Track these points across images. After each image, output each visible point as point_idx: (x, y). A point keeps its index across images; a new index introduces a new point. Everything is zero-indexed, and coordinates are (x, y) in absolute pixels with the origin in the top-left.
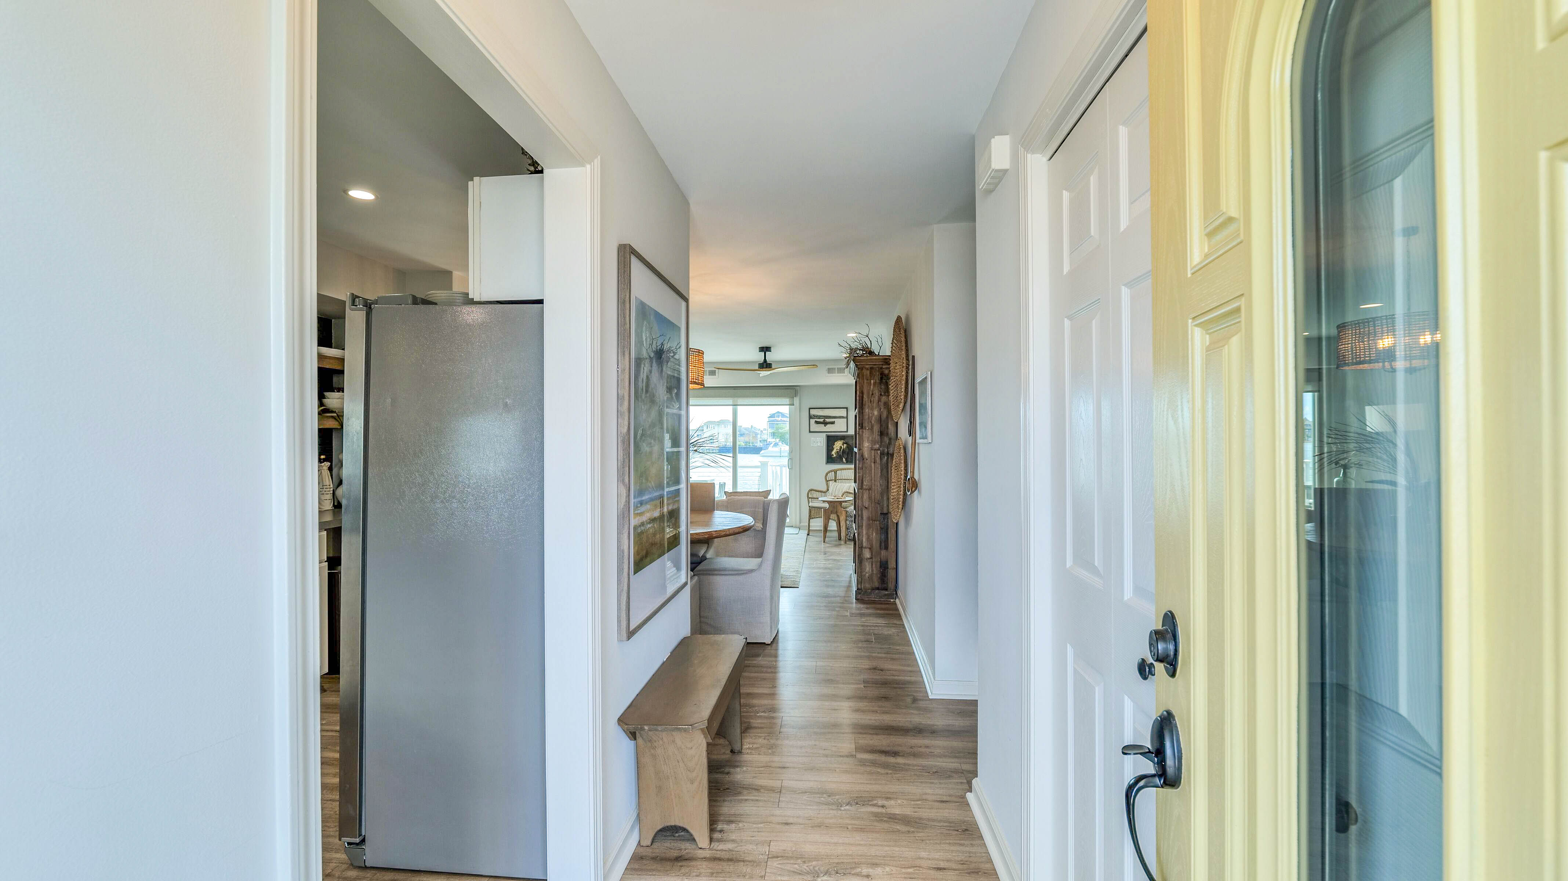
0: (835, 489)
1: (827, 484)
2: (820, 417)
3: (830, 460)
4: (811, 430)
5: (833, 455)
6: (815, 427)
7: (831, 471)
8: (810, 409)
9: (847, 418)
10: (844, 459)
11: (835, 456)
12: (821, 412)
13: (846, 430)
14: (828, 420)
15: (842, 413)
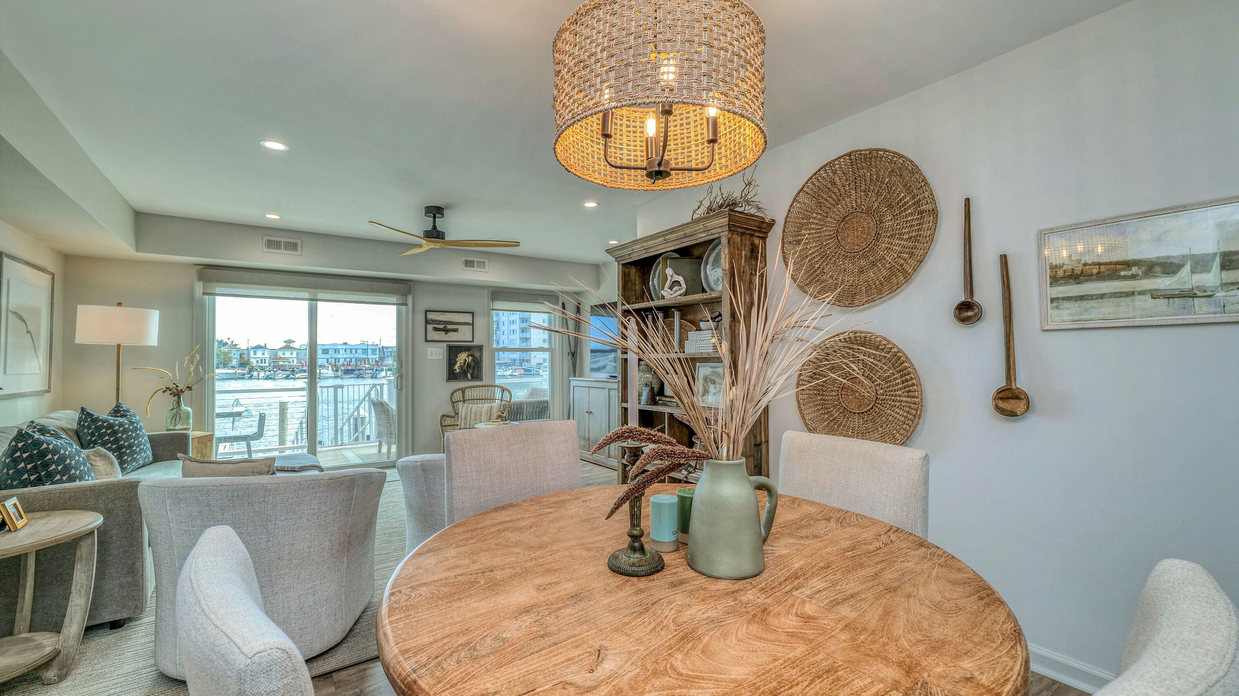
0: (469, 413)
1: (454, 407)
2: (439, 322)
3: (452, 376)
4: (428, 339)
5: (456, 370)
6: (432, 335)
7: (458, 390)
8: (426, 311)
9: (473, 324)
10: (469, 375)
11: (458, 371)
12: (441, 316)
13: (471, 340)
14: (449, 327)
15: (468, 318)
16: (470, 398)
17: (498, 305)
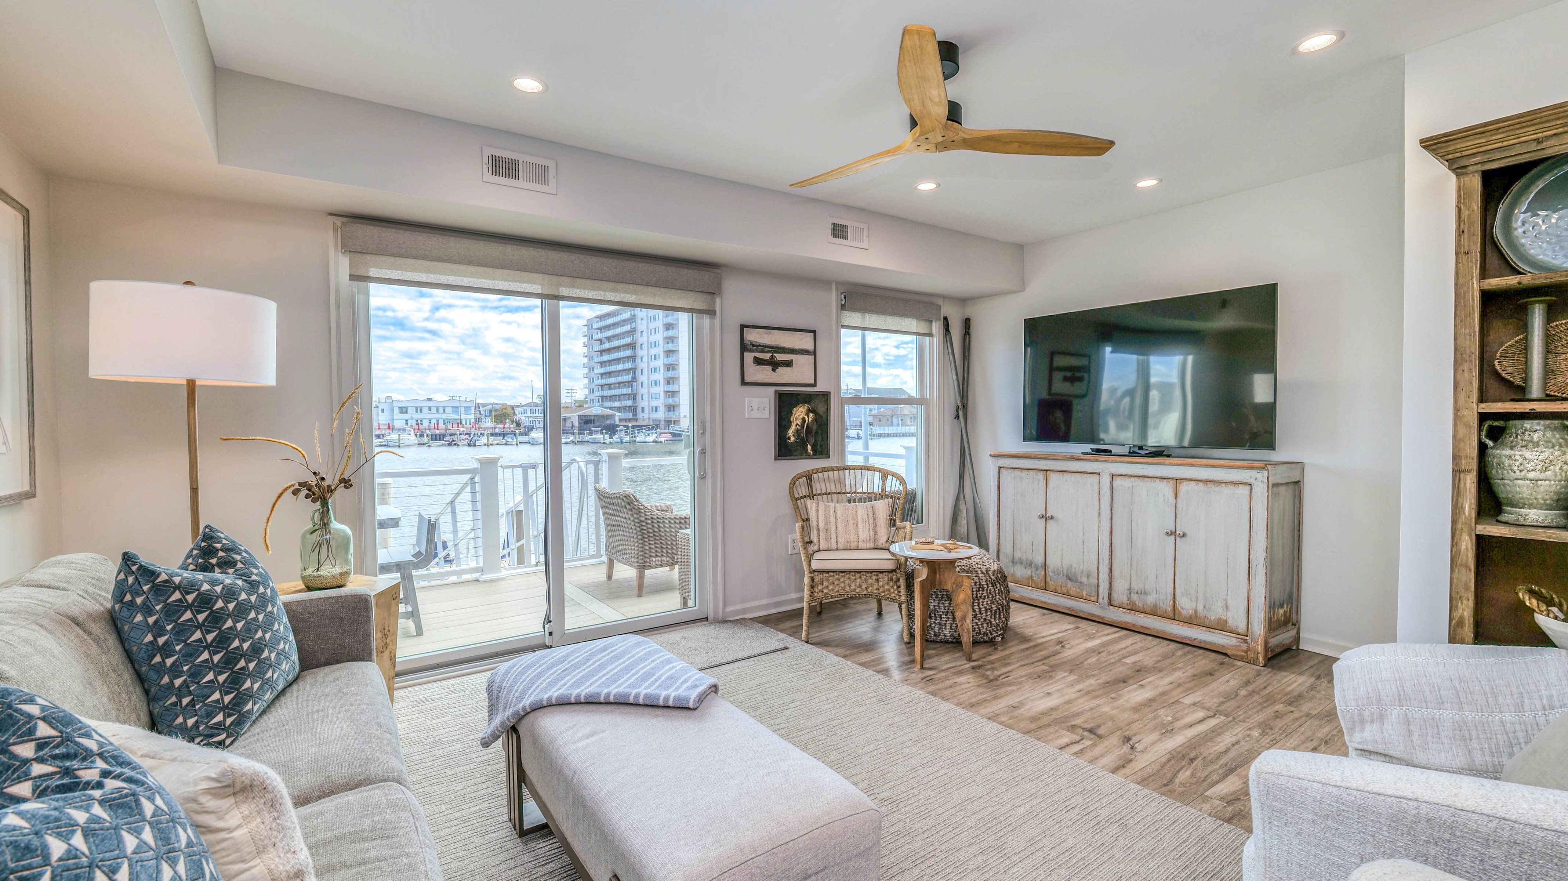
1: (797, 508)
2: (762, 348)
4: (747, 379)
5: (789, 438)
6: (756, 373)
7: (800, 476)
8: (743, 327)
9: (814, 353)
10: (809, 447)
11: (792, 440)
12: (766, 336)
13: (812, 382)
14: (780, 357)
15: (804, 342)
16: (824, 491)
17: (853, 318)
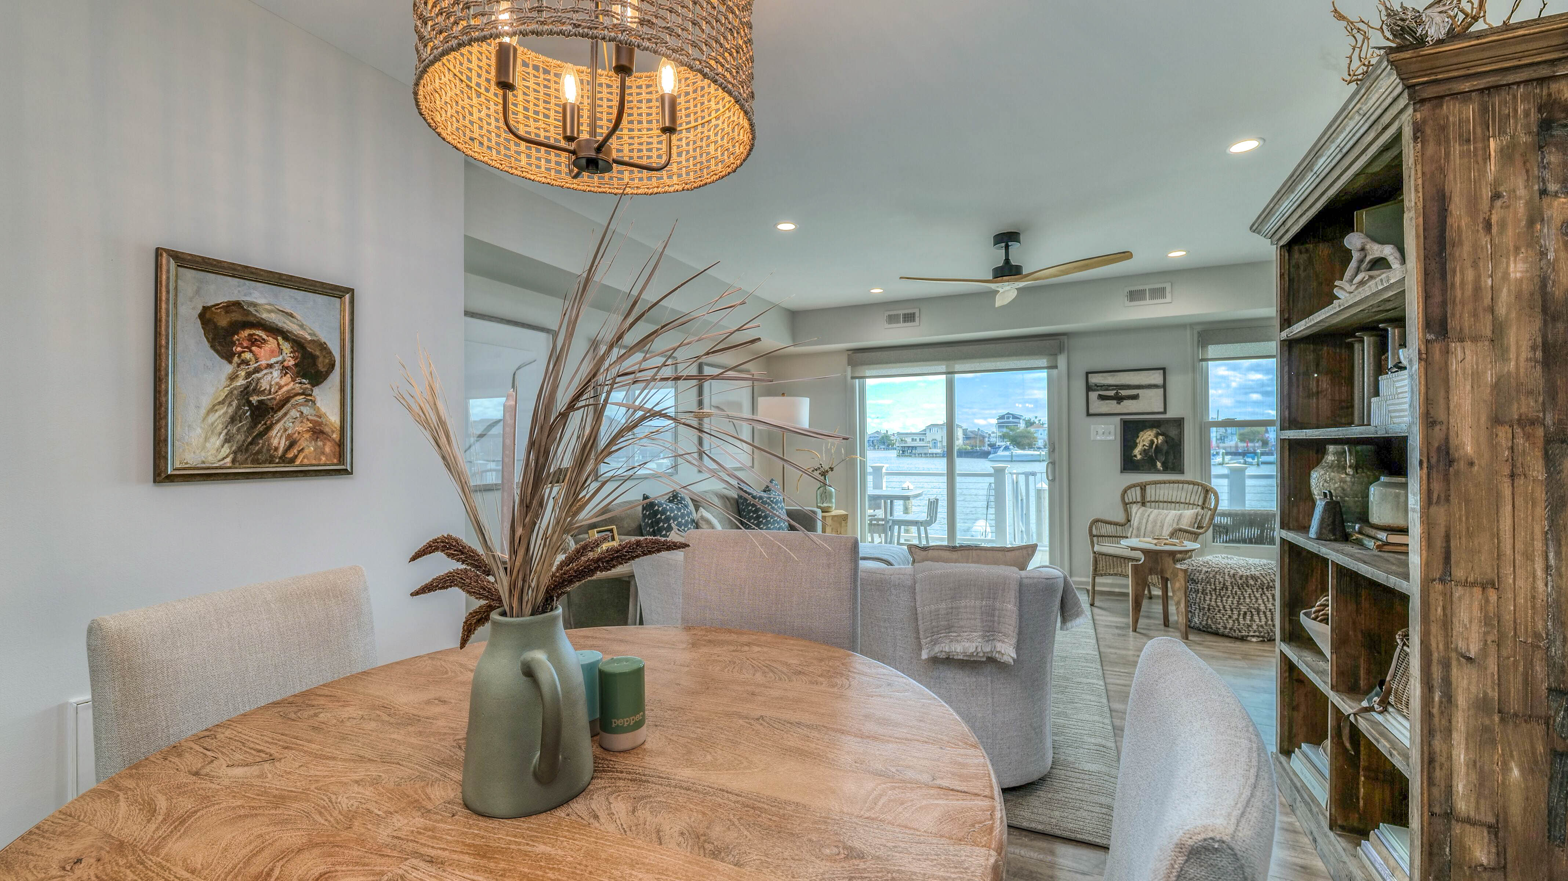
0: (1144, 521)
1: (1126, 510)
2: (1108, 387)
3: (1129, 464)
4: (1091, 411)
5: (1135, 456)
6: (1098, 406)
7: (1134, 486)
8: (1087, 373)
9: (1164, 386)
10: (1159, 464)
11: (1139, 457)
12: (1110, 378)
13: (1162, 410)
14: (1125, 392)
15: (1156, 378)
16: (1153, 499)
17: (1212, 350)
